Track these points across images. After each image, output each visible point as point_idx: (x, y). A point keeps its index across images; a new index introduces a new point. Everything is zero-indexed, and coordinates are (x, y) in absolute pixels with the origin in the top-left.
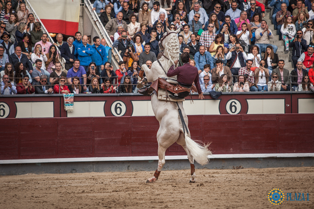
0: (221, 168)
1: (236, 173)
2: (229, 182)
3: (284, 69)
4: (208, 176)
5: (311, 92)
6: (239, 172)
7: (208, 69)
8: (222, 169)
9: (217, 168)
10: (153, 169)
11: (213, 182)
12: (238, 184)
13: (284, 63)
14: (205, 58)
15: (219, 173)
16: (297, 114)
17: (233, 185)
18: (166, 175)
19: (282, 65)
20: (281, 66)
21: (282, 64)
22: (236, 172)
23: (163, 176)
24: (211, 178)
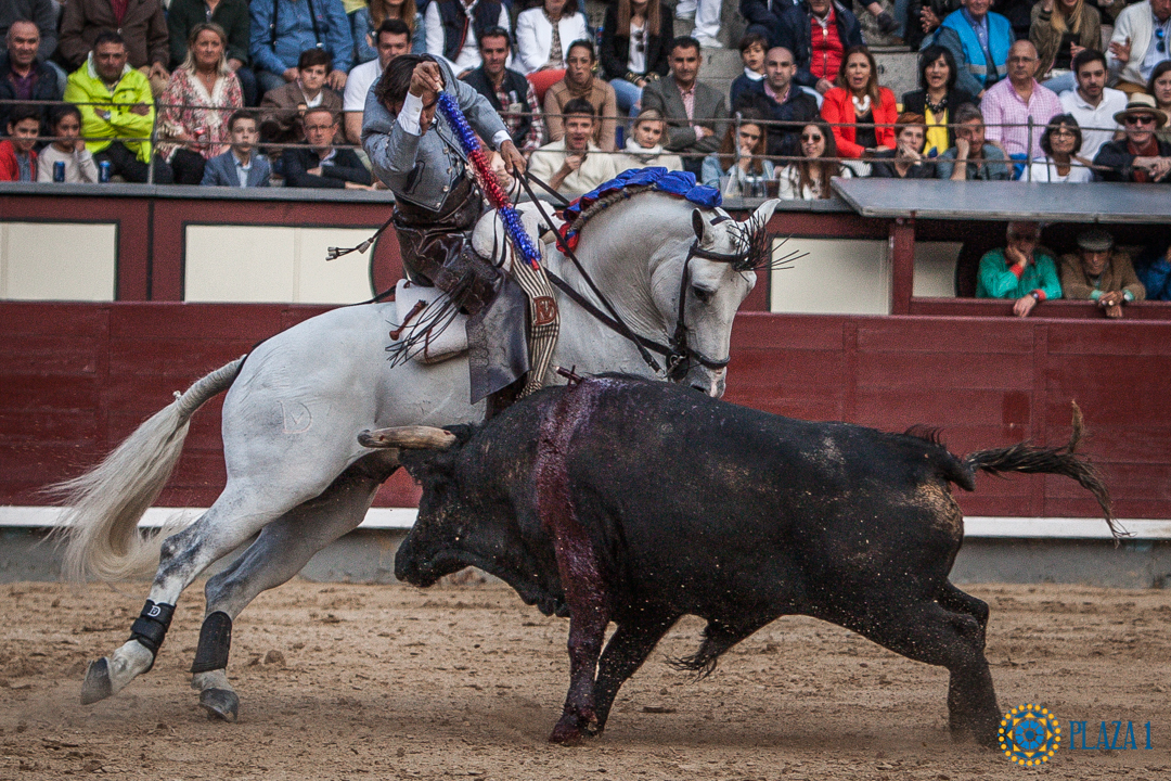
0: (371, 579)
1: (446, 605)
2: (413, 649)
3: (702, 86)
4: (308, 619)
5: (837, 208)
6: (465, 601)
7: (319, 72)
8: (378, 583)
9: (350, 575)
10: (26, 571)
11: (332, 648)
12: (458, 664)
13: (697, 58)
14: (307, 10)
15: (360, 606)
16: (766, 313)
17: (432, 664)
18: (88, 604)
19: (692, 65)
20: (685, 71)
21: (691, 60)
22: (448, 599)
23: (74, 612)
24: (324, 629)
